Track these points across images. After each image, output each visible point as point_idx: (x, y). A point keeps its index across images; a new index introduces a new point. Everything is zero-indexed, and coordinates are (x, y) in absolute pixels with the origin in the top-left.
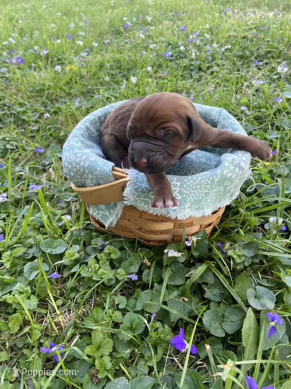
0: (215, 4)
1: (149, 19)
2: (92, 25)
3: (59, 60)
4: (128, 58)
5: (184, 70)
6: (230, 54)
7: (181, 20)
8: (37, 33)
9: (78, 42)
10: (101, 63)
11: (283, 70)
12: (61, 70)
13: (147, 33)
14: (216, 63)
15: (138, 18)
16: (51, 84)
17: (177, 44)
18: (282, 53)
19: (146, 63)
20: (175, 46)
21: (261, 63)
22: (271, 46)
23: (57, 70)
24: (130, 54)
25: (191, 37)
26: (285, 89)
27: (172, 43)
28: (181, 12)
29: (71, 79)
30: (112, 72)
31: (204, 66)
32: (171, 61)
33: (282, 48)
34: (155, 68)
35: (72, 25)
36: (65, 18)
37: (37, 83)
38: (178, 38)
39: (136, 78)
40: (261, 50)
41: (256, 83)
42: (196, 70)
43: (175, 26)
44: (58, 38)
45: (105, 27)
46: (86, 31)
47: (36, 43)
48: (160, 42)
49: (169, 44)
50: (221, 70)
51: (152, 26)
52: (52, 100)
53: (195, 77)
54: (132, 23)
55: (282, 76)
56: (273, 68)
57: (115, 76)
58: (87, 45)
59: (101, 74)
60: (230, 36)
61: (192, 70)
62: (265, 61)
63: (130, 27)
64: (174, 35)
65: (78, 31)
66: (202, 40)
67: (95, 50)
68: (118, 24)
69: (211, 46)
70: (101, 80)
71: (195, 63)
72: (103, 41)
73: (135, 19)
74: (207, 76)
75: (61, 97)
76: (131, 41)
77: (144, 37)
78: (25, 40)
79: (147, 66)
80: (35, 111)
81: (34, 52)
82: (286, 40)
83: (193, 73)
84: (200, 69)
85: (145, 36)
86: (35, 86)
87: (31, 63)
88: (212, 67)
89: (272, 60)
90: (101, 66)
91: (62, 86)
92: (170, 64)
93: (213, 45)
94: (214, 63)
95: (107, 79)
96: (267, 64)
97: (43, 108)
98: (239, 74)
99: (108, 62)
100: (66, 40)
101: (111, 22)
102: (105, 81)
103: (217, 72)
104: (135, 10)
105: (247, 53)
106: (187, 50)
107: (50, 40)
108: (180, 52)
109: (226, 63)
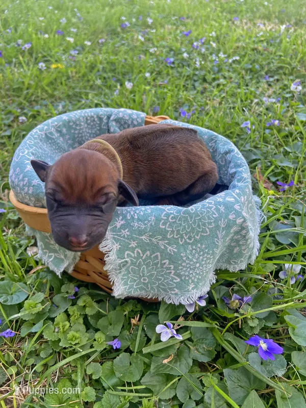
0: (222, 12)
1: (150, 21)
2: (87, 22)
3: (44, 57)
4: (123, 61)
5: (186, 80)
6: (238, 66)
7: (185, 25)
8: (22, 26)
9: (68, 39)
10: (92, 64)
11: (296, 88)
12: (45, 68)
13: (147, 36)
14: (222, 75)
15: (137, 19)
16: (32, 82)
17: (180, 50)
18: (295, 69)
19: (144, 68)
20: (178, 53)
21: (271, 79)
22: (283, 61)
23: (40, 67)
24: (126, 57)
25: (195, 44)
26: (299, 110)
27: (174, 48)
28: (185, 16)
29: (55, 79)
30: (105, 75)
31: (209, 77)
32: (172, 68)
33: (295, 64)
34: (154, 74)
35: (64, 21)
36: (56, 12)
37: (15, 80)
38: (182, 43)
39: (132, 84)
40: (272, 65)
41: (267, 101)
42: (200, 81)
43: (178, 31)
44: (46, 32)
45: (101, 25)
46: (78, 28)
47: (21, 37)
48: (161, 46)
49: (171, 50)
50: (228, 83)
51: (153, 29)
52: (31, 101)
53: (198, 89)
54: (131, 24)
55: (295, 95)
56: (285, 85)
57: (108, 80)
58: (78, 43)
59: (92, 76)
60: (238, 47)
61: (195, 81)
62: (276, 77)
63: (129, 27)
64: (177, 40)
65: (70, 27)
66: (207, 49)
67: (87, 49)
68: (116, 23)
69: (217, 55)
70: (91, 83)
71: (199, 73)
72: (97, 40)
73: (134, 20)
74: (212, 89)
75: (42, 99)
76: (128, 43)
77: (143, 40)
78: (8, 33)
79: (145, 72)
80: (10, 113)
81: (16, 46)
82: (300, 56)
83: (197, 84)
84: (205, 80)
85: (145, 39)
86: (12, 84)
87: (12, 58)
88: (218, 79)
89: (283, 77)
90: (92, 67)
91: (44, 86)
92: (171, 71)
93: (220, 55)
94: (220, 74)
95: (99, 82)
96: (278, 80)
97: (19, 110)
98: (248, 89)
99: (101, 63)
100: (54, 36)
101: (107, 20)
102: (96, 85)
103: (223, 85)
104: (135, 10)
105: (257, 66)
106: (191, 58)
107: (36, 34)
108: (183, 59)
109: (233, 75)
